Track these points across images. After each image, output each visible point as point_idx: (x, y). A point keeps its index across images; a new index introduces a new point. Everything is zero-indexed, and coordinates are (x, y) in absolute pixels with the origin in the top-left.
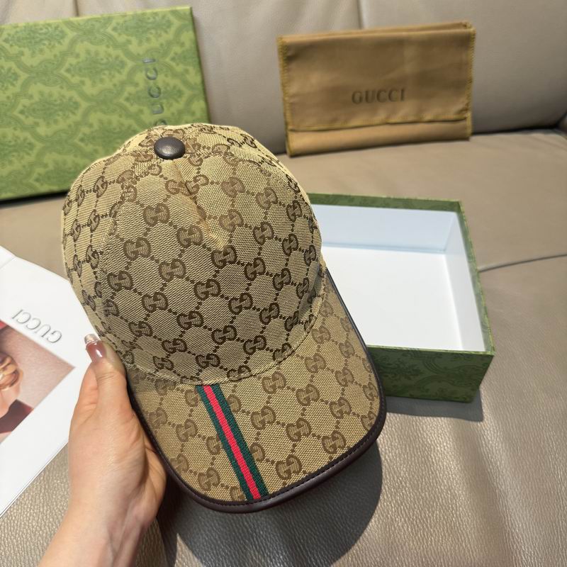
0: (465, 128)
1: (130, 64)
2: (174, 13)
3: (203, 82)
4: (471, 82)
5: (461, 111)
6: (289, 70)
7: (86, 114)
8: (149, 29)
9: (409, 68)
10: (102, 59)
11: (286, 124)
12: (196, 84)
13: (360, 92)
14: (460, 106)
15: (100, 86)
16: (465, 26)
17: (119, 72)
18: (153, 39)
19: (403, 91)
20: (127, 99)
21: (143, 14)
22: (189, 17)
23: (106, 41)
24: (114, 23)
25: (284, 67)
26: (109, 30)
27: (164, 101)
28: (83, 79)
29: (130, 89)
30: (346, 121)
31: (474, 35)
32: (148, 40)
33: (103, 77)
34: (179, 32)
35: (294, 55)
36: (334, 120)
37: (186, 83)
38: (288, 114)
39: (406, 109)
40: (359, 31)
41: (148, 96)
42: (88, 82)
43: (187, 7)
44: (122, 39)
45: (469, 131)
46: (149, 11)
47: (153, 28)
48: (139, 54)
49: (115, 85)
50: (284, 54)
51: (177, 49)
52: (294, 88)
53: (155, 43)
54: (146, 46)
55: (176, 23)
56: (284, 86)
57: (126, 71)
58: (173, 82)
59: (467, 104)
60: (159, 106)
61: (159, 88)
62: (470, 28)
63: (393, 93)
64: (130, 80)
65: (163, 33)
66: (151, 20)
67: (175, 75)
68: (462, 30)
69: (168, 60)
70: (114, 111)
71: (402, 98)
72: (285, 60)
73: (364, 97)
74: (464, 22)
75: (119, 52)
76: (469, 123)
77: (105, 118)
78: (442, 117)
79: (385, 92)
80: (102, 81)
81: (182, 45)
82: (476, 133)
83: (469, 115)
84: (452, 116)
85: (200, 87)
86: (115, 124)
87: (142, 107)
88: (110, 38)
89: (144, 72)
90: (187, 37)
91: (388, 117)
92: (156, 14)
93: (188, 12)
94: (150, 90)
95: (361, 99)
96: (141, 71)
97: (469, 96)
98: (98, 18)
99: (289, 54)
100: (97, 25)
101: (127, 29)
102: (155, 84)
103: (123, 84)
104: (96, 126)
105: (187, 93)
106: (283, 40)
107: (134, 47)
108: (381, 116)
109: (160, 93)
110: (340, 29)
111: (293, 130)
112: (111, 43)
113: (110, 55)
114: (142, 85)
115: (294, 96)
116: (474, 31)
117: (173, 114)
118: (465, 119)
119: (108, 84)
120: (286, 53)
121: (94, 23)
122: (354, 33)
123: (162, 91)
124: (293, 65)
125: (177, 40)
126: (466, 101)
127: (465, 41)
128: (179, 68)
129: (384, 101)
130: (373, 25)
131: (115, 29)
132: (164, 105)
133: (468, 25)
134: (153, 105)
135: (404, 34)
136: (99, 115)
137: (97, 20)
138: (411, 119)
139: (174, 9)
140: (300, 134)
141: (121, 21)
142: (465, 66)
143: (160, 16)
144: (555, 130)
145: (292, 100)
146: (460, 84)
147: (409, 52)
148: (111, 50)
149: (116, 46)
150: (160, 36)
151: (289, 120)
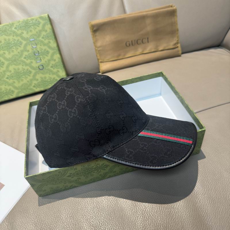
0: (178, 51)
1: (24, 42)
2: (41, 18)
3: (58, 46)
4: (178, 30)
5: (175, 44)
6: (96, 36)
7: (8, 67)
8: (30, 26)
9: (149, 28)
10: (12, 42)
11: (98, 60)
12: (54, 47)
13: (129, 42)
14: (175, 42)
15: (12, 54)
16: (172, 6)
17: (20, 47)
18: (33, 30)
19: (148, 38)
20: (25, 58)
21: (27, 20)
22: (48, 19)
23: (12, 34)
24: (15, 26)
25: (93, 35)
26: (13, 29)
27: (41, 56)
28: (4, 51)
29: (26, 53)
30: (125, 55)
31: (176, 9)
32: (31, 31)
33: (13, 49)
34: (44, 25)
35: (96, 29)
36: (119, 55)
37: (50, 47)
38: (98, 55)
39: (150, 47)
40: (125, 15)
41: (34, 55)
42: (7, 52)
43: (47, 15)
44: (19, 32)
45: (180, 52)
46: (29, 18)
47: (32, 26)
48: (27, 38)
49: (19, 52)
50: (92, 29)
51: (44, 33)
52: (99, 44)
53: (34, 32)
54: (30, 34)
55: (42, 22)
56: (94, 43)
57: (23, 46)
58: (44, 48)
59: (178, 41)
60: (39, 59)
61: (38, 51)
62: (174, 7)
63: (143, 40)
64: (25, 50)
65: (37, 27)
66: (31, 22)
67: (45, 45)
68: (171, 8)
69: (40, 38)
70: (20, 64)
71: (148, 42)
72: (93, 32)
73: (131, 43)
74: (171, 5)
75: (19, 38)
76: (179, 49)
77: (16, 67)
78: (167, 48)
79: (140, 40)
80: (13, 51)
81: (46, 31)
82: (183, 53)
83: (179, 45)
84: (171, 47)
85: (57, 48)
86: (21, 69)
87: (32, 61)
88: (14, 32)
89: (31, 45)
90: (48, 27)
91: (143, 51)
92: (33, 19)
93: (47, 17)
94: (34, 52)
95: (130, 45)
96: (29, 45)
97: (178, 37)
98: (8, 24)
99: (95, 29)
100: (8, 27)
101: (21, 28)
102: (36, 50)
103: (22, 51)
104: (13, 71)
105: (51, 52)
106: (91, 23)
107: (25, 35)
108: (140, 51)
109: (39, 53)
110: (116, 15)
111: (101, 62)
112: (15, 34)
113: (15, 40)
114: (31, 51)
115: (99, 47)
116: (176, 8)
117: (46, 61)
118: (178, 47)
119: (16, 52)
120: (93, 29)
121: (6, 27)
122: (123, 16)
123: (40, 52)
124: (97, 34)
125: (43, 29)
126: (177, 40)
127: (172, 13)
128: (46, 41)
129: (140, 44)
130: (130, 11)
131: (16, 28)
132: (41, 58)
133: (173, 6)
134: (36, 59)
135: (145, 13)
136: (14, 66)
137: (7, 25)
138: (153, 50)
139: (40, 16)
140: (105, 63)
141: (18, 24)
142: (174, 24)
143: (35, 20)
144: (220, 47)
145: (99, 49)
146: (173, 32)
147: (148, 21)
148: (15, 37)
149: (17, 35)
150: (36, 28)
151: (99, 58)
